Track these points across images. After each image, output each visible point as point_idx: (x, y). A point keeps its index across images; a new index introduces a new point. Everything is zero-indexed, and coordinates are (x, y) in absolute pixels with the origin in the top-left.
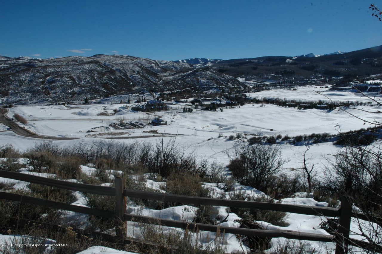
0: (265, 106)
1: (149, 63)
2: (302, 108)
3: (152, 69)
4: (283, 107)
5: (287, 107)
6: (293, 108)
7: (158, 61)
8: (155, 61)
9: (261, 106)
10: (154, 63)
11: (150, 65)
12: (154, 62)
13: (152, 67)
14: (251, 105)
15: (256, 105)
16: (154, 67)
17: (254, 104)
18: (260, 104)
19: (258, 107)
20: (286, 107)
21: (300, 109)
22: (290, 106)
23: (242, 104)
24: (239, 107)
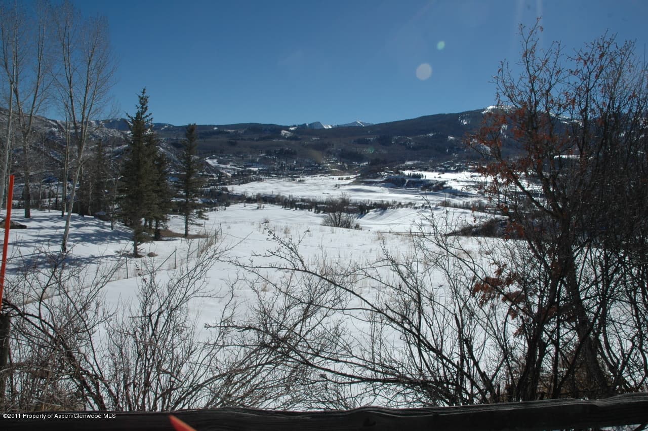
0: (264, 207)
1: (46, 126)
2: (322, 212)
3: (52, 137)
4: (292, 210)
5: (298, 209)
6: (307, 210)
7: (61, 122)
8: (56, 122)
9: (258, 208)
10: (55, 127)
11: (47, 129)
12: (54, 124)
13: (52, 133)
14: (242, 205)
15: (250, 206)
16: (57, 134)
17: (246, 204)
18: (256, 205)
19: (253, 210)
20: (296, 209)
21: (319, 212)
22: (302, 207)
23: (228, 205)
24: (225, 209)
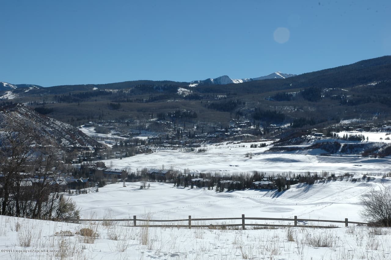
2: (226, 190)
4: (187, 188)
5: (195, 187)
6: (207, 189)
9: (141, 188)
14: (121, 184)
15: (130, 185)
17: (127, 183)
18: (139, 184)
19: (135, 190)
20: (192, 188)
21: (222, 190)
22: (200, 185)
23: (102, 185)
24: (97, 191)
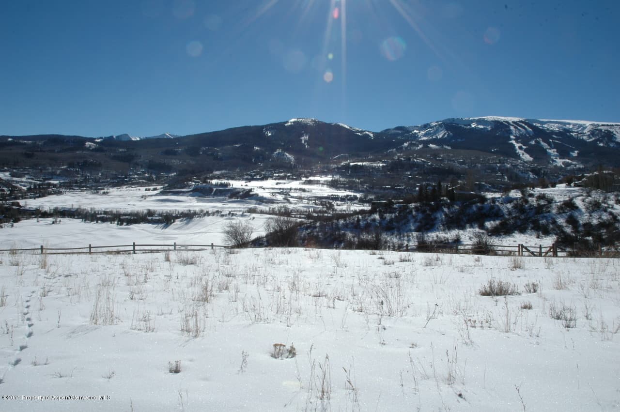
0: (60, 221)
2: (125, 224)
4: (93, 223)
5: (99, 221)
6: (109, 223)
9: (53, 223)
14: (35, 220)
15: (43, 221)
17: (40, 219)
18: (51, 220)
19: (47, 225)
20: (97, 222)
21: (122, 224)
22: (103, 220)
23: (17, 220)
24: (12, 226)
